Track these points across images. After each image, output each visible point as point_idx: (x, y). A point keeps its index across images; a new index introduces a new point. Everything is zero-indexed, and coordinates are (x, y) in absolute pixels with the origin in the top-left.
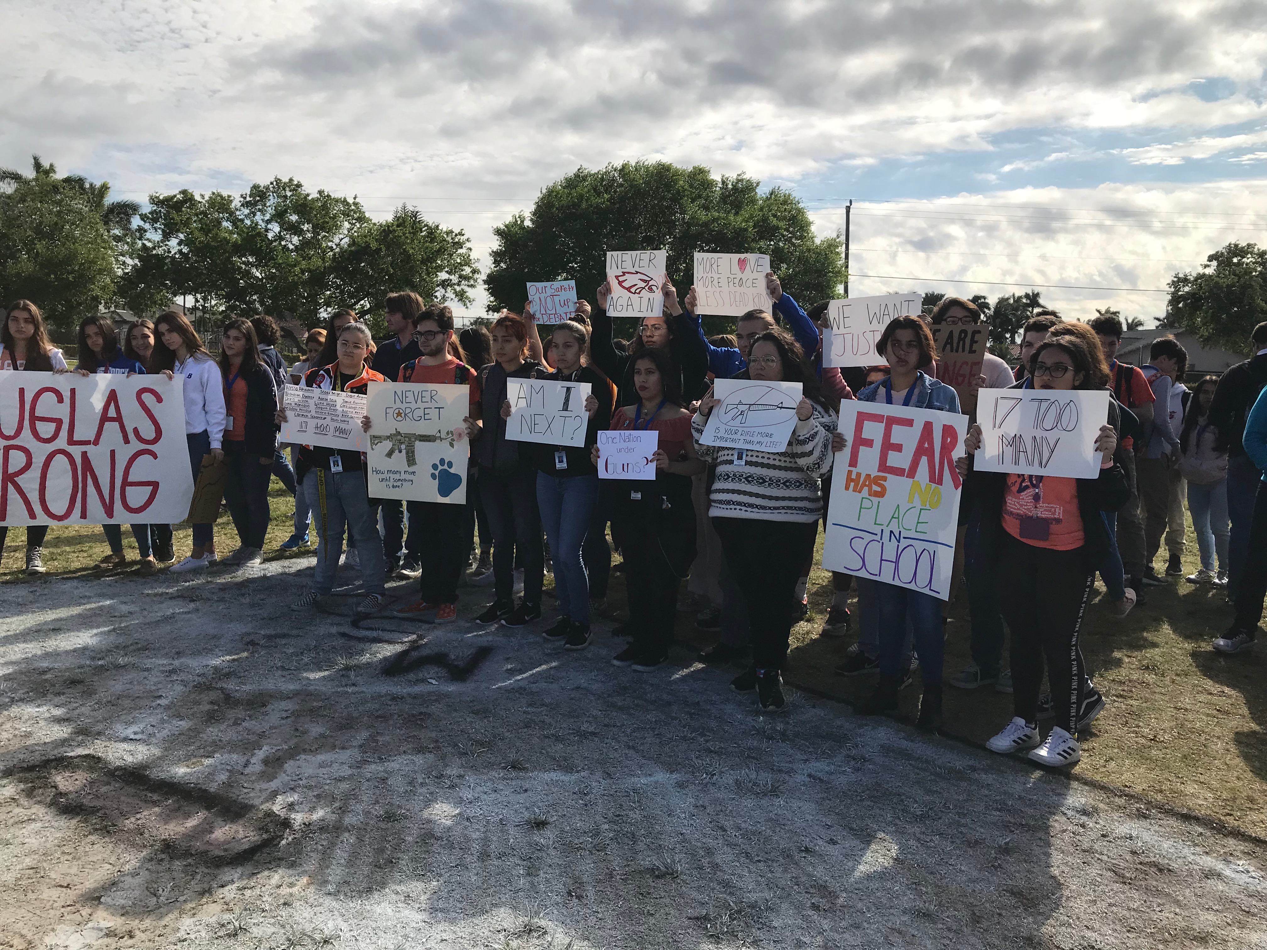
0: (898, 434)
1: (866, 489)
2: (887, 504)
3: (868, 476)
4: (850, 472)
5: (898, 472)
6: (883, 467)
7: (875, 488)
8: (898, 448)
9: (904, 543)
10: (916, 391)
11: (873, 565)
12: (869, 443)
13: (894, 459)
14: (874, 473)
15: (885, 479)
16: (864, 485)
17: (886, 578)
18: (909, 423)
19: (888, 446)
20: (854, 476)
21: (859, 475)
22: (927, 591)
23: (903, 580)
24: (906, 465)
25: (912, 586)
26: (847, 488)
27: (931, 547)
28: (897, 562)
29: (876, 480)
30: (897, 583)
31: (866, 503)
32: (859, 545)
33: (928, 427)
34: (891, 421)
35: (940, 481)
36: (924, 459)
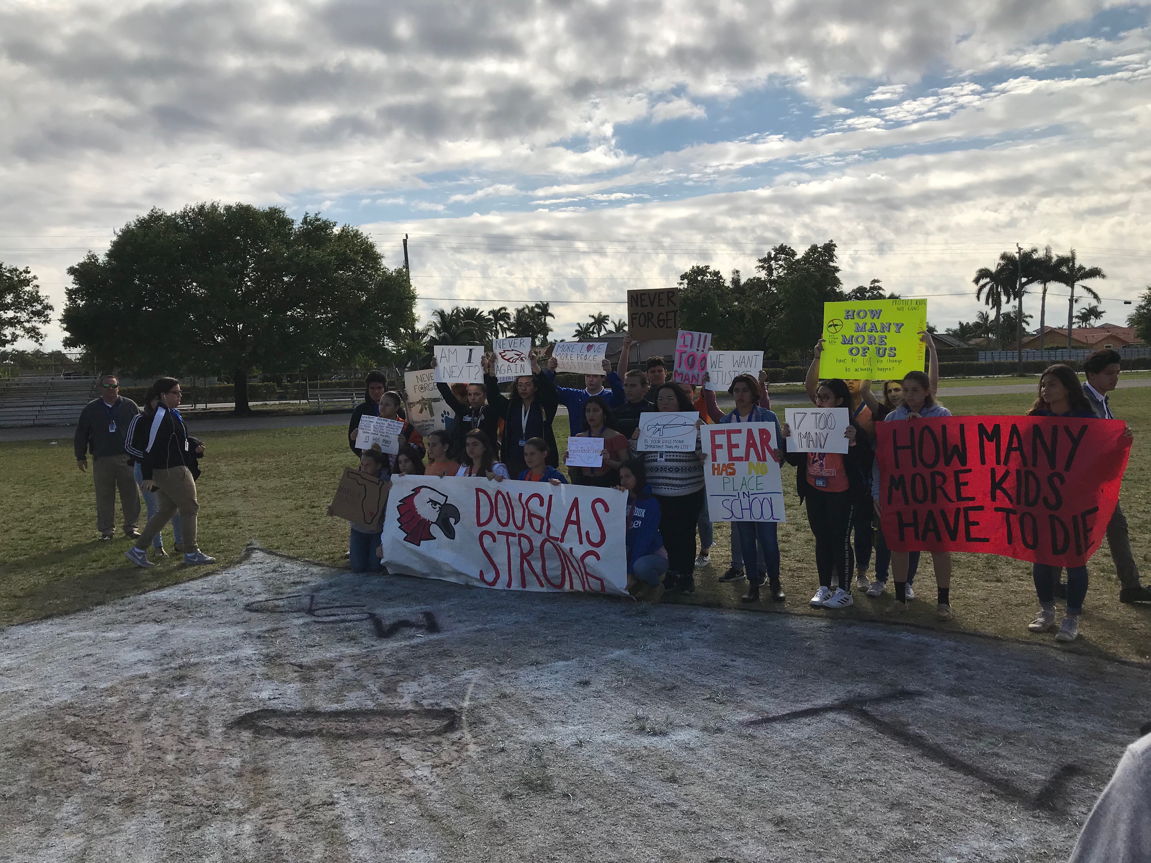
0: (735, 439)
1: (724, 472)
2: (738, 478)
3: (724, 464)
4: (713, 465)
5: (740, 459)
6: (731, 458)
7: (729, 470)
8: (737, 446)
9: (752, 497)
10: (754, 416)
11: (738, 513)
12: (720, 446)
13: (736, 453)
14: (727, 462)
15: (733, 464)
16: (723, 470)
17: (747, 519)
18: (739, 431)
19: (731, 446)
20: (716, 467)
21: (719, 465)
23: (756, 517)
24: (744, 456)
25: (762, 520)
26: (714, 474)
27: (768, 496)
28: (750, 509)
29: (729, 466)
30: (753, 520)
31: (726, 480)
32: (727, 504)
33: (750, 432)
34: (729, 433)
35: (765, 460)
36: (752, 449)
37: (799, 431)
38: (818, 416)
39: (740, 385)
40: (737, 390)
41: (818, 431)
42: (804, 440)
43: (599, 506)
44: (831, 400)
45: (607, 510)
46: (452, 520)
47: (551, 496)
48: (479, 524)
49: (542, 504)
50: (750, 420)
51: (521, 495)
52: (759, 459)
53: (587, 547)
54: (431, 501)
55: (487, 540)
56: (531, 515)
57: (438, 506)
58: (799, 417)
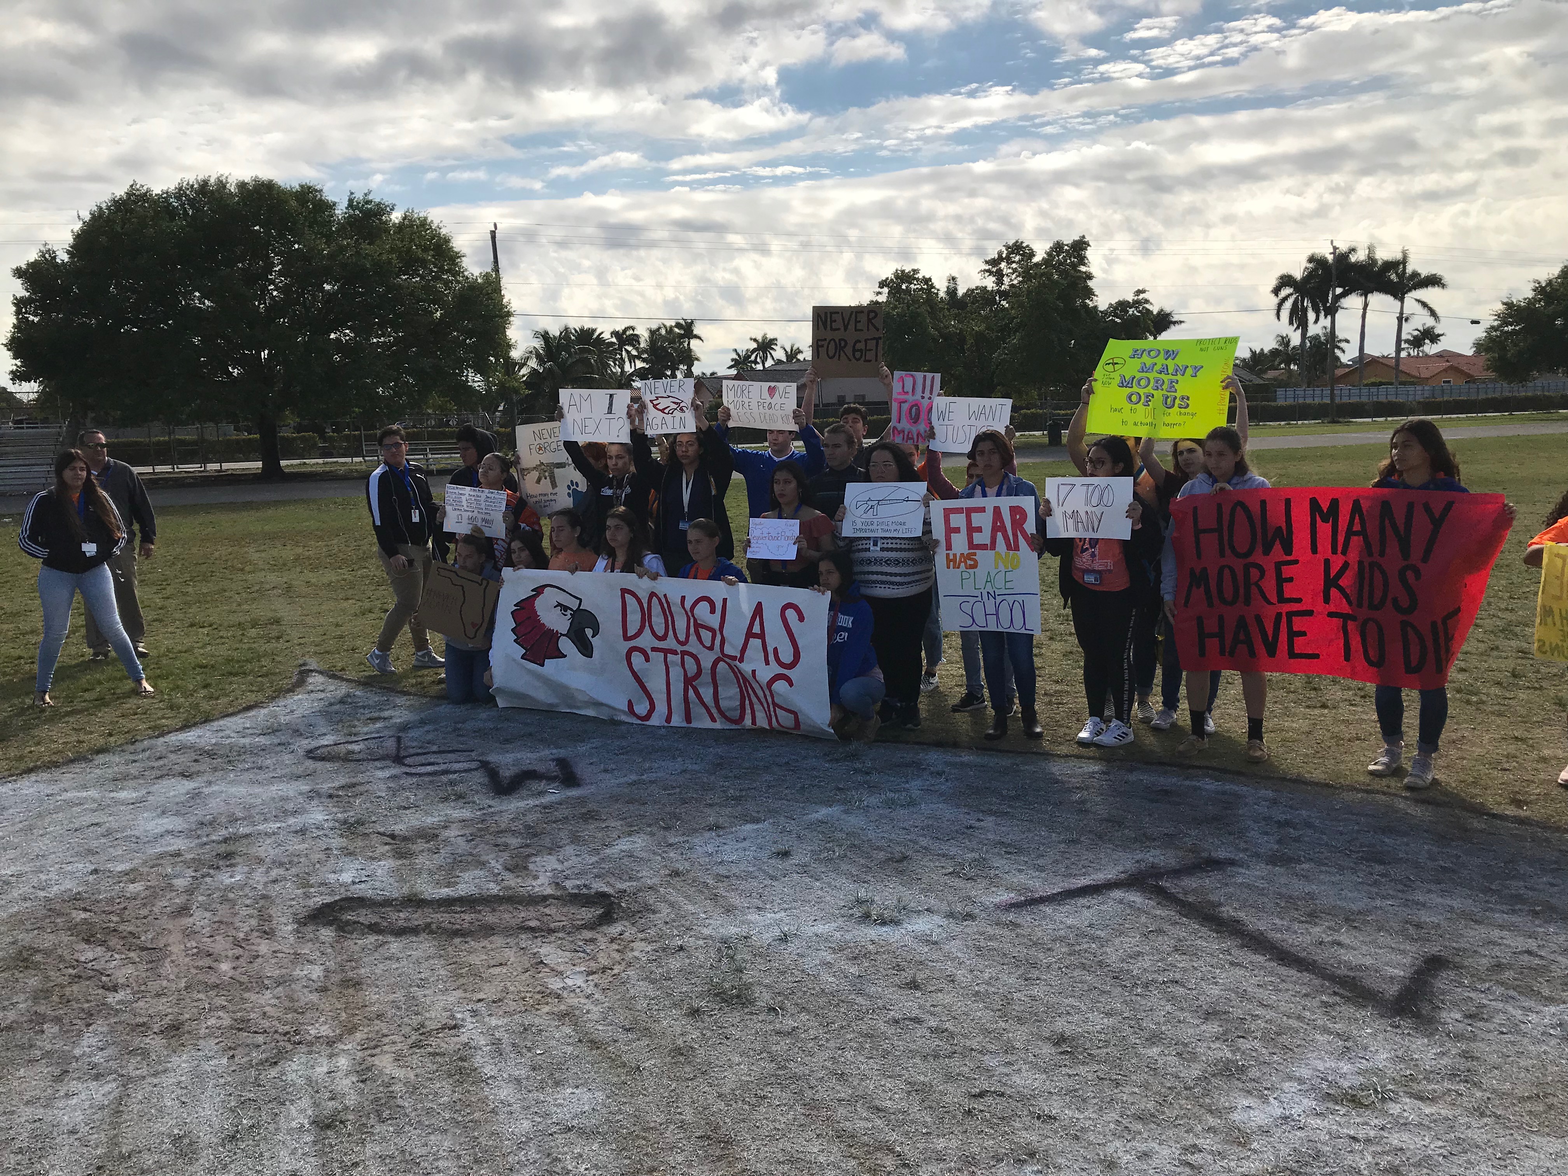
0: (977, 519)
1: (962, 565)
2: (981, 572)
3: (962, 554)
4: (948, 555)
5: (983, 547)
6: (972, 545)
7: (969, 562)
8: (979, 530)
9: (999, 599)
10: (1005, 487)
11: (980, 620)
12: (957, 530)
13: (978, 539)
14: (966, 551)
15: (975, 554)
16: (961, 562)
17: (992, 627)
18: (982, 510)
19: (972, 530)
20: (951, 557)
21: (955, 555)
22: (1023, 631)
23: (1004, 627)
24: (988, 542)
25: (1012, 630)
26: (948, 567)
27: (1019, 598)
28: (997, 614)
29: (969, 557)
30: (1000, 630)
31: (965, 575)
32: (967, 607)
33: (997, 511)
34: (969, 511)
35: (1017, 548)
36: (999, 534)
37: (1062, 509)
38: (1091, 488)
39: (985, 446)
40: (982, 453)
41: (1089, 509)
42: (1070, 522)
43: (791, 614)
44: (1108, 466)
45: (801, 618)
46: (589, 632)
47: (725, 600)
48: (626, 638)
49: (713, 611)
50: (999, 494)
51: (683, 598)
52: (1009, 547)
53: (776, 669)
54: (559, 605)
55: (637, 659)
56: (698, 626)
57: (569, 612)
58: (1064, 490)
